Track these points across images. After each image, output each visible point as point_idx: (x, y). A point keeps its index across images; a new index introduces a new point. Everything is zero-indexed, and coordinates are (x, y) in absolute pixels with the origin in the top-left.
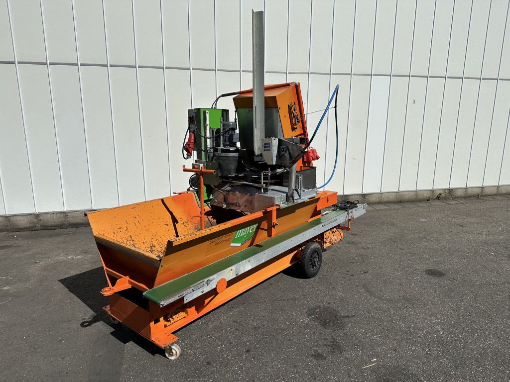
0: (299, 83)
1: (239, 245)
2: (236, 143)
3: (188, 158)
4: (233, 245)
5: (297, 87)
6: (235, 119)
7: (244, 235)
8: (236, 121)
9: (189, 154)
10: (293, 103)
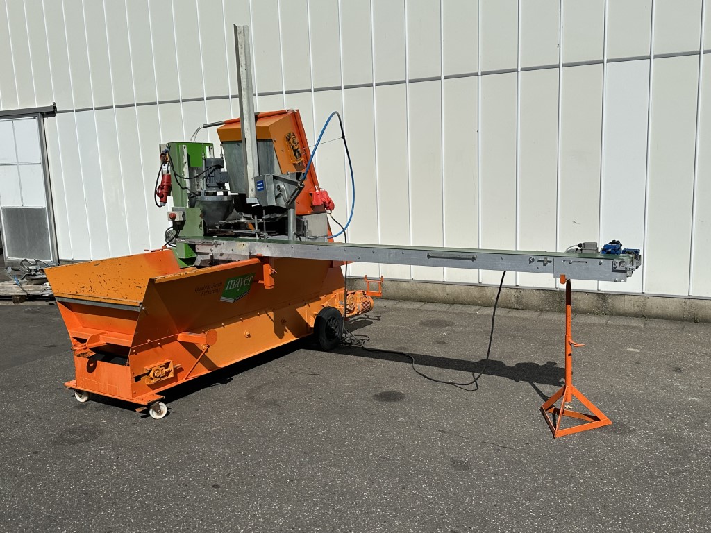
0: (298, 110)
1: (231, 301)
2: (224, 184)
3: (161, 206)
4: (223, 299)
5: (295, 116)
6: (222, 155)
7: (237, 288)
8: (222, 158)
9: (164, 202)
10: (292, 134)
